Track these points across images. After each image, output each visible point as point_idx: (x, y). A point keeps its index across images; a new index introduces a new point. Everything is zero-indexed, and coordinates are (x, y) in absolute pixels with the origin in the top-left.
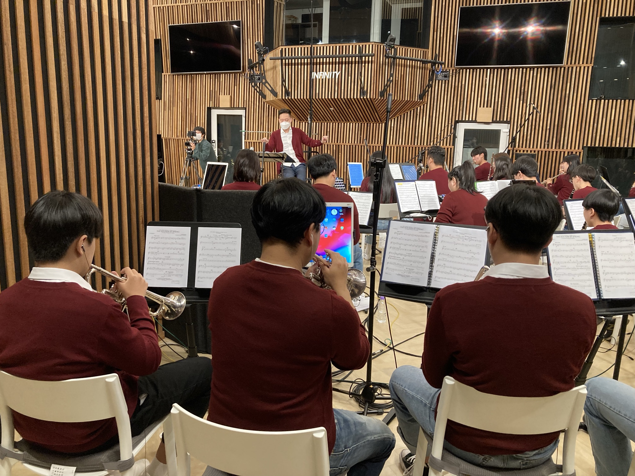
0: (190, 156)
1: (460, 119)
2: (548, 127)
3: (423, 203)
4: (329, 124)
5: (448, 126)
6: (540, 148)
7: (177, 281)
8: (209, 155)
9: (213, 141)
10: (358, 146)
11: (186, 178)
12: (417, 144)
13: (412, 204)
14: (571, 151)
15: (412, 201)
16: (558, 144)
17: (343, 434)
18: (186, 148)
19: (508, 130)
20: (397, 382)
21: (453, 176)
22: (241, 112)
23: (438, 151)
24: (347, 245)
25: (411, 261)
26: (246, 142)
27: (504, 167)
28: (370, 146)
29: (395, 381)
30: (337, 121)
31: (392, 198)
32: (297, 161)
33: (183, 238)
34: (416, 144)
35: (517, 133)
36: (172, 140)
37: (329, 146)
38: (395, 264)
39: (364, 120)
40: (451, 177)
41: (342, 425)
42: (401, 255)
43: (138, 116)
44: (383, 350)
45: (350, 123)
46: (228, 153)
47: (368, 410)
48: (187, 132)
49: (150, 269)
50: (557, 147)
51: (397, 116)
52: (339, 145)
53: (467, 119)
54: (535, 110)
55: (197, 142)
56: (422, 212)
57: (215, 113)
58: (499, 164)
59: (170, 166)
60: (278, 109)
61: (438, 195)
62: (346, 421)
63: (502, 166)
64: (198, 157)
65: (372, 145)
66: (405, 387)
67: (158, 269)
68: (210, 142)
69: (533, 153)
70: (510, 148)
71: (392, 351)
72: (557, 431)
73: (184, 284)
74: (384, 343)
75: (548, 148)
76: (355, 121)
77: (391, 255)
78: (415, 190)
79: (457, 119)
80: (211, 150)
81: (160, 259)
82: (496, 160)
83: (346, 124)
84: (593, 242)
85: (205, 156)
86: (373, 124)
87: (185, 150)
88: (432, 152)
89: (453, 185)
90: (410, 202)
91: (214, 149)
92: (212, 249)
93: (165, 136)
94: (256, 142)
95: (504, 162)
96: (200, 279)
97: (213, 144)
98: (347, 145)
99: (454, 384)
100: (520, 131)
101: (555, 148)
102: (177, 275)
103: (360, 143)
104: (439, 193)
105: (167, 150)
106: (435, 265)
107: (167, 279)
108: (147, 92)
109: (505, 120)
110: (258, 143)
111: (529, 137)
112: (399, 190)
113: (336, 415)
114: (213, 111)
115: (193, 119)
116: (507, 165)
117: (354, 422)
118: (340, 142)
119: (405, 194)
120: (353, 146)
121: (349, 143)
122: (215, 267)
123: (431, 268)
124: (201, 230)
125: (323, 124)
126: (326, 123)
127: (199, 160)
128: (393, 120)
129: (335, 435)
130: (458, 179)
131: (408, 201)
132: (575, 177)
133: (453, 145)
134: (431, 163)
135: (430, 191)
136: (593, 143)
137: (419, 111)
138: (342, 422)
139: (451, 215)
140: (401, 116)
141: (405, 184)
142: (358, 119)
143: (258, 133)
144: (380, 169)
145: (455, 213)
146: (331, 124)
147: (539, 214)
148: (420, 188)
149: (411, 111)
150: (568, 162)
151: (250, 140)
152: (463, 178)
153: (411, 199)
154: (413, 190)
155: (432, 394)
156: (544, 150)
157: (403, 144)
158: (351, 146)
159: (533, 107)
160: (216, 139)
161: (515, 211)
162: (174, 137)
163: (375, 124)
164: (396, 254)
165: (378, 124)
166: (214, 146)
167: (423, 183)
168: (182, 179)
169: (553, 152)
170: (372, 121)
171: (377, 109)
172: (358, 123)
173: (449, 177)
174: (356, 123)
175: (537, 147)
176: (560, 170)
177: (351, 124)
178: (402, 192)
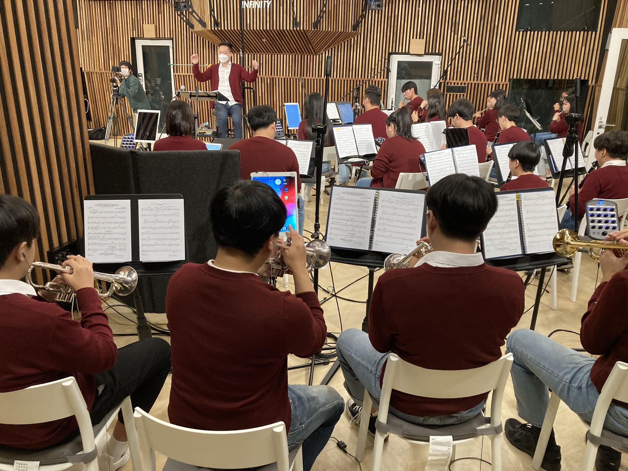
0: (117, 93)
1: (394, 51)
2: (478, 60)
3: (360, 147)
4: (261, 55)
5: (382, 60)
6: (470, 80)
7: (120, 256)
8: (137, 91)
9: (140, 75)
10: (293, 79)
11: (114, 117)
12: (352, 77)
13: (350, 149)
14: (499, 83)
15: (350, 146)
16: (486, 76)
17: (298, 412)
18: (111, 85)
19: (440, 62)
20: (344, 346)
21: (391, 122)
22: (168, 43)
23: (374, 91)
24: (292, 215)
25: (352, 226)
26: (176, 75)
27: (436, 104)
28: (305, 79)
29: (341, 345)
30: (270, 53)
31: (330, 141)
32: (232, 100)
33: (123, 212)
34: (350, 77)
35: (448, 66)
36: (95, 73)
37: (263, 79)
38: (337, 229)
39: (298, 52)
40: (389, 123)
41: (297, 403)
42: (344, 220)
43: (60, 73)
44: (326, 298)
45: (283, 55)
46: (157, 85)
47: (315, 360)
48: (111, 68)
49: (92, 244)
50: (486, 79)
51: (331, 47)
52: (273, 78)
53: (400, 51)
54: (466, 43)
55: (123, 78)
56: (360, 157)
57: (139, 44)
58: (432, 101)
59: (95, 102)
60: (207, 40)
61: (374, 138)
62: (300, 398)
63: (435, 103)
64: (125, 93)
65: (307, 78)
66: (351, 353)
67: (99, 244)
68: (136, 76)
69: (463, 85)
70: (441, 81)
71: (334, 298)
72: (485, 392)
73: (128, 257)
74: (327, 290)
75: (477, 80)
76: (288, 53)
77: (334, 220)
78: (352, 135)
79: (390, 51)
80: (139, 86)
81: (101, 234)
82: (429, 98)
83: (279, 55)
84: (520, 202)
85: (133, 93)
86: (307, 56)
87: (111, 88)
88: (368, 92)
89: (391, 130)
90: (348, 147)
91: (141, 83)
92: (154, 222)
93: (86, 70)
94: (186, 76)
95: (437, 100)
96: (144, 253)
97: (139, 77)
98: (281, 78)
99: (398, 360)
100: (451, 64)
101: (484, 80)
102: (120, 250)
103: (295, 76)
104: (375, 136)
105: (90, 84)
106: (376, 229)
107: (110, 254)
108: (67, 46)
109: (437, 52)
110: (188, 77)
111: (459, 70)
112: (337, 135)
113: (290, 394)
114: (136, 41)
115: (117, 53)
116: (440, 102)
117: (307, 397)
118: (274, 75)
119: (343, 139)
120: (287, 79)
121: (283, 75)
122: (158, 239)
123: (372, 232)
124: (142, 203)
125: (256, 55)
126: (258, 55)
127: (126, 97)
128: (327, 52)
129: (291, 416)
130: (396, 125)
131: (346, 146)
132: (501, 117)
133: (386, 78)
134: (367, 103)
135: (366, 135)
136: (519, 76)
137: (352, 42)
138: (296, 400)
139: (388, 163)
140: (335, 47)
141: (343, 129)
142: (291, 51)
143: (187, 66)
144: (321, 135)
145: (391, 161)
146: (264, 55)
147: (476, 205)
148: (358, 132)
149: (345, 43)
150: (496, 98)
151: (180, 72)
152: (401, 124)
153: (349, 144)
154: (351, 135)
155: (376, 361)
156: (473, 82)
157: (338, 77)
158: (286, 79)
159: (464, 40)
160: (143, 72)
161: (454, 202)
162: (97, 70)
163: (309, 56)
164: (338, 219)
165: (312, 56)
166: (141, 80)
167: (360, 127)
168: (110, 119)
169: (482, 84)
170: (306, 53)
171: (310, 41)
172: (292, 55)
173: (387, 123)
174: (289, 55)
175: (467, 80)
176: (488, 104)
177: (285, 55)
178: (340, 137)
